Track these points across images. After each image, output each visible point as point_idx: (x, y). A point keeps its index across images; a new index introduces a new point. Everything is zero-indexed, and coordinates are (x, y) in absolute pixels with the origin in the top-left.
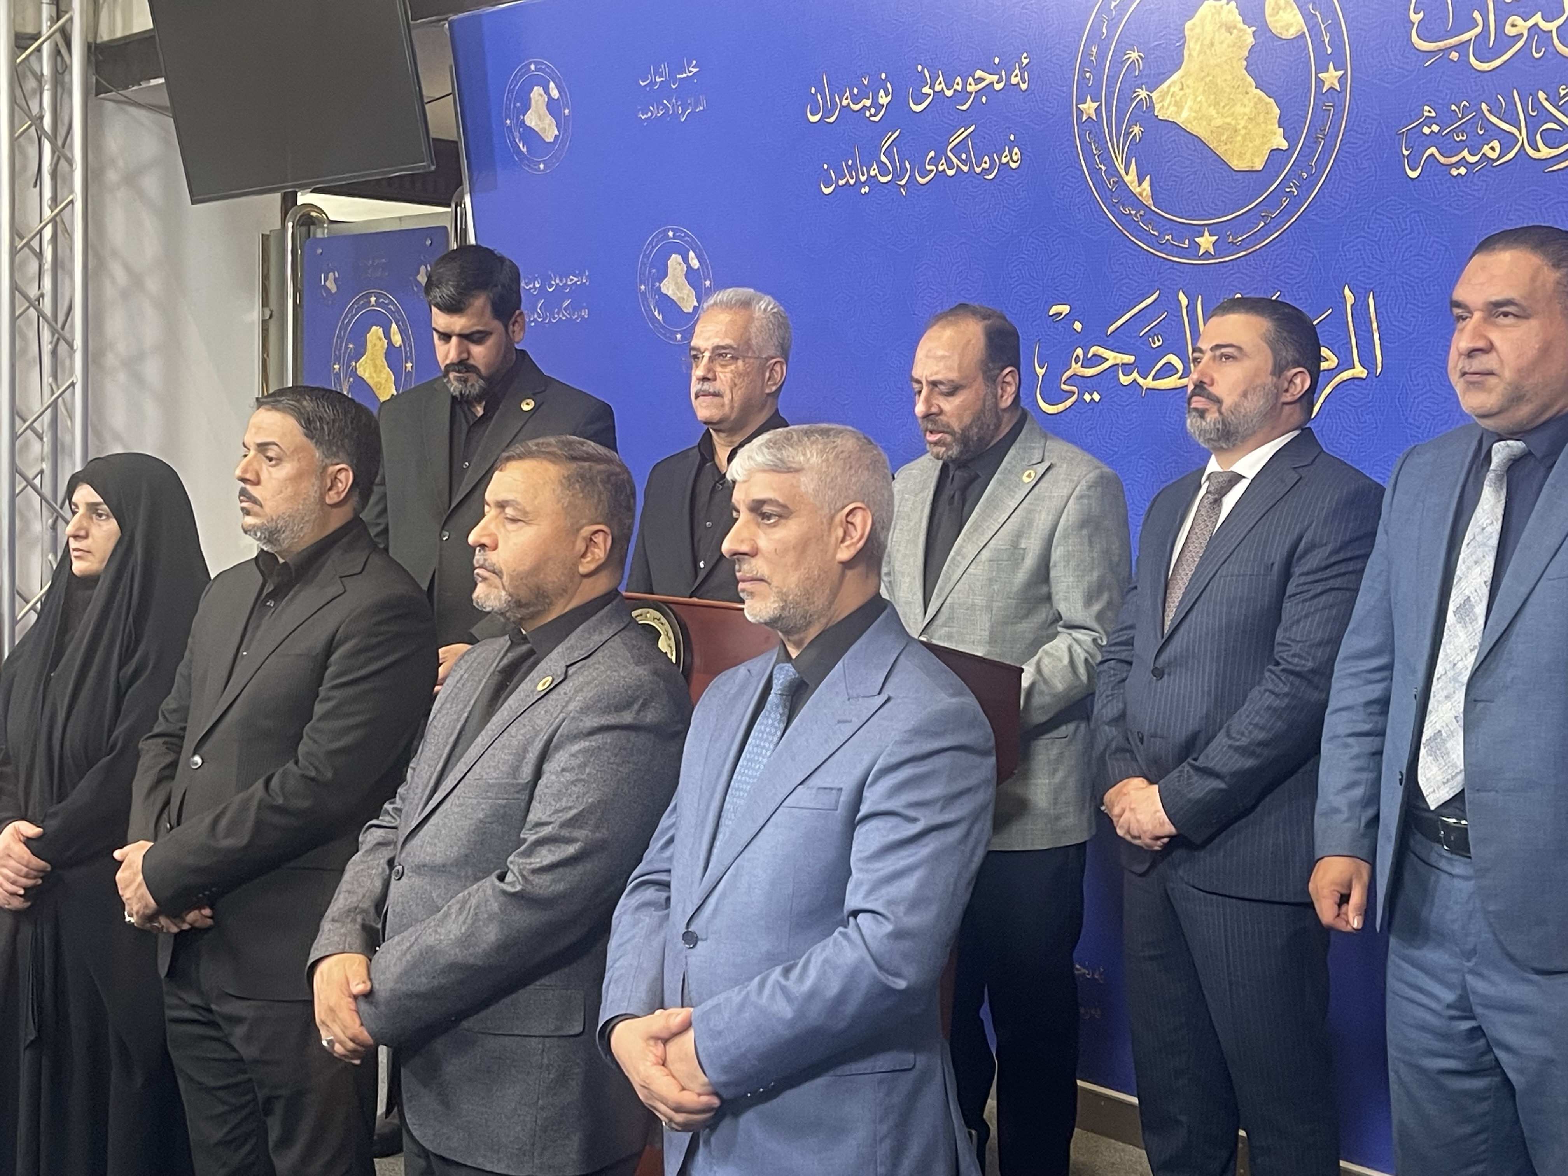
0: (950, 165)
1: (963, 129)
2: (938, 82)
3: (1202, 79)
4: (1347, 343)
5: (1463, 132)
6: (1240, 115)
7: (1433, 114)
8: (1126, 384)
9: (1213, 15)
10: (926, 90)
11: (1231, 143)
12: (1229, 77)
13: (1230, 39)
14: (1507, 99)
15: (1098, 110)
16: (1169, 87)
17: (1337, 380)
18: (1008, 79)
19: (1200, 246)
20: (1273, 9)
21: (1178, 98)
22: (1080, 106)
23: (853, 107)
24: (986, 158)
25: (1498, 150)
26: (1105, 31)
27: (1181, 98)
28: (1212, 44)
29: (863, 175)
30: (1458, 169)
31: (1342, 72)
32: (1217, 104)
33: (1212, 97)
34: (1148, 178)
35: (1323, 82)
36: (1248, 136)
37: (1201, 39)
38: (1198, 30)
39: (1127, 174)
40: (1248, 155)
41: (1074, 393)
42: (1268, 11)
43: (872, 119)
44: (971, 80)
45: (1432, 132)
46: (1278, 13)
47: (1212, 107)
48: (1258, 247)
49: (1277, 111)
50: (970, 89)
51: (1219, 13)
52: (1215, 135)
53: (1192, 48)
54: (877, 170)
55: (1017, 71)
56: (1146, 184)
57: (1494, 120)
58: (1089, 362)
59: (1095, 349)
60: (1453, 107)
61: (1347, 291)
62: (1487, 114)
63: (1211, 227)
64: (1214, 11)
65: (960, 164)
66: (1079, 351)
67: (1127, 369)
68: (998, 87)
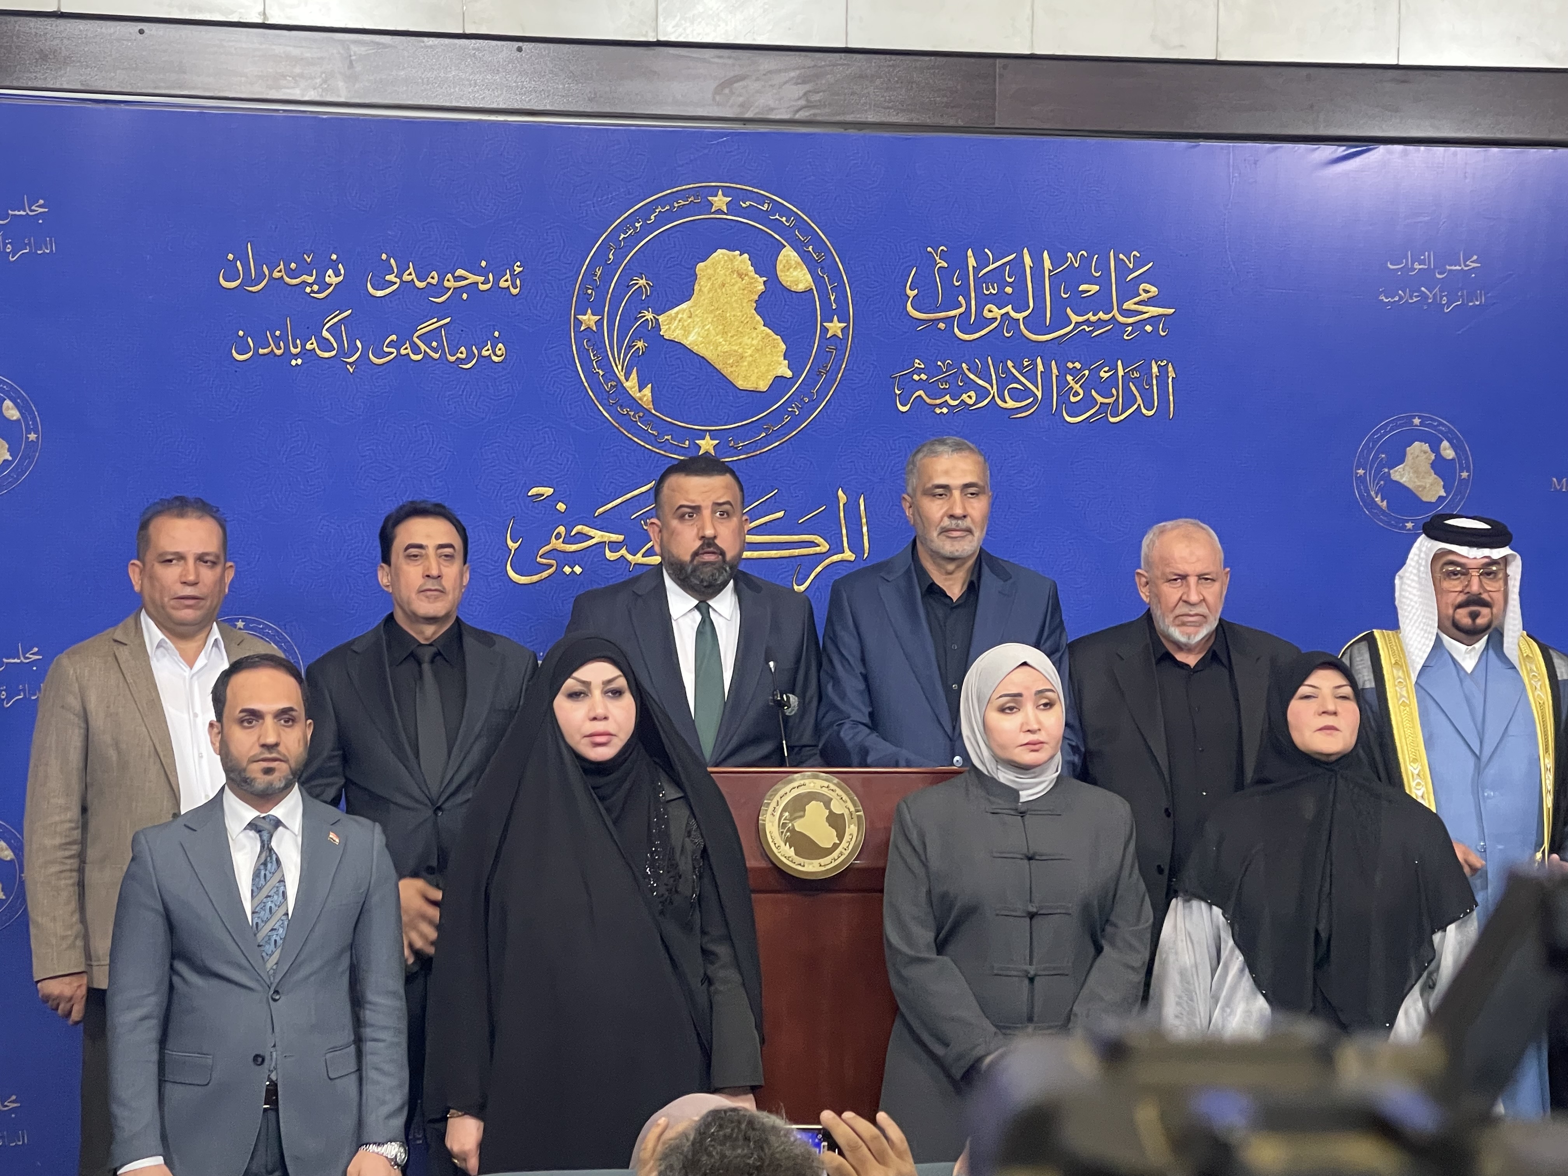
0: (416, 350)
1: (435, 320)
2: (408, 272)
3: (711, 312)
4: (838, 534)
5: (946, 382)
6: (747, 345)
7: (923, 366)
8: (612, 559)
9: (726, 262)
10: (390, 278)
11: (737, 366)
12: (739, 314)
13: (741, 284)
14: (982, 362)
15: (599, 323)
16: (677, 313)
17: (827, 561)
18: (496, 281)
19: (700, 447)
20: (784, 267)
21: (686, 324)
22: (580, 317)
23: (287, 279)
24: (463, 349)
25: (974, 399)
26: (611, 256)
27: (689, 324)
28: (724, 285)
29: (296, 347)
30: (941, 409)
31: (845, 324)
32: (724, 333)
33: (721, 327)
34: (650, 385)
35: (828, 330)
36: (753, 363)
37: (713, 279)
38: (710, 271)
39: (627, 380)
40: (753, 378)
41: (553, 566)
42: (779, 267)
43: (312, 295)
44: (449, 275)
45: (921, 379)
46: (788, 270)
47: (720, 336)
48: (758, 452)
49: (784, 347)
50: (446, 284)
51: (731, 260)
52: (721, 358)
53: (702, 285)
54: (315, 344)
55: (508, 276)
56: (647, 391)
57: (972, 376)
58: (572, 539)
59: (579, 528)
60: (939, 363)
61: (840, 492)
62: (967, 372)
63: (712, 433)
64: (726, 258)
65: (428, 350)
66: (561, 529)
67: (614, 546)
68: (483, 287)
